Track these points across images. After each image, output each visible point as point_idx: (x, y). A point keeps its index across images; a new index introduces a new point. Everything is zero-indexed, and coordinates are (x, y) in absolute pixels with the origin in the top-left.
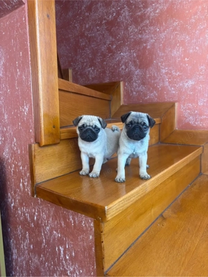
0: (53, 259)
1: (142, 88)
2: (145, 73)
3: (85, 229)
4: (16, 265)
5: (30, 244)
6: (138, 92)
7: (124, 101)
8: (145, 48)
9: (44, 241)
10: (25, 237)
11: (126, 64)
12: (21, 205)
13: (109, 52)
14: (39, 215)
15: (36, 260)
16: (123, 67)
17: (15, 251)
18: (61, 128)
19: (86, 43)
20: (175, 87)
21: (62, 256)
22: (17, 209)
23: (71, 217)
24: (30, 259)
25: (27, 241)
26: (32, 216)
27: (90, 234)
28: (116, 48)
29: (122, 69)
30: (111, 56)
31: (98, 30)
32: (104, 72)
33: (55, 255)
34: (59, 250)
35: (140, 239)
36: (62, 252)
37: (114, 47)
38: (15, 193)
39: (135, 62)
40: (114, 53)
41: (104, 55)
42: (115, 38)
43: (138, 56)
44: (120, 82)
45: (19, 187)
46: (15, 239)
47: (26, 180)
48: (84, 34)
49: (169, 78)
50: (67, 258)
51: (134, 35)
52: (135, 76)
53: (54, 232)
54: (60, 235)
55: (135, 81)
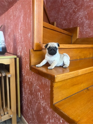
0: (36, 97)
1: (88, 30)
2: (91, 22)
3: (48, 86)
4: (24, 99)
5: (29, 91)
6: (86, 32)
7: (79, 36)
8: (92, 9)
9: (33, 90)
10: (27, 88)
11: (81, 18)
12: (26, 74)
13: (74, 13)
14: (32, 79)
16: (80, 20)
17: (24, 93)
18: (43, 44)
19: (63, 9)
21: (39, 96)
22: (25, 76)
23: (43, 80)
24: (29, 97)
25: (28, 89)
26: (30, 80)
28: (77, 11)
30: (75, 14)
31: (69, 2)
32: (70, 23)
33: (37, 96)
34: (38, 94)
37: (76, 10)
38: (25, 70)
39: (86, 17)
40: (76, 13)
41: (71, 15)
42: (77, 5)
43: (88, 14)
44: (77, 27)
45: (26, 67)
46: (24, 88)
47: (29, 65)
48: (62, 5)
50: (41, 97)
51: (87, 3)
52: (85, 24)
53: (37, 86)
54: (39, 88)
55: (85, 27)
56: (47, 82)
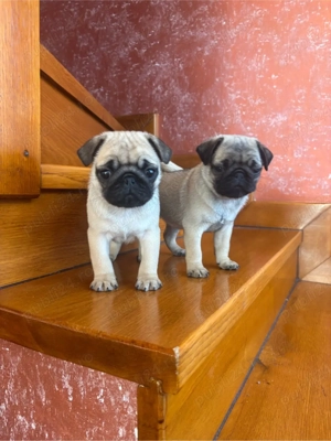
1: (193, 127)
6: (185, 133)
8: (200, 54)
11: (164, 83)
13: (134, 61)
16: (159, 88)
19: (90, 42)
20: (252, 125)
23: (66, 379)
28: (147, 54)
29: (157, 91)
30: (138, 67)
31: (113, 20)
32: (123, 97)
35: (230, 421)
37: (144, 51)
39: (181, 79)
40: (143, 62)
41: (123, 66)
42: (146, 35)
43: (187, 69)
44: (152, 115)
48: (86, 26)
49: (244, 109)
51: (181, 31)
52: (181, 105)
53: (20, 417)
54: (34, 426)
55: (181, 115)
56: (96, 390)
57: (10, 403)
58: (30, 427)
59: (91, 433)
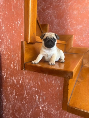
1: (58, 28)
2: (60, 21)
3: (54, 84)
4: (5, 107)
6: (55, 29)
9: (26, 93)
10: (13, 92)
11: (51, 16)
13: (43, 10)
14: (23, 80)
15: (19, 104)
16: (49, 18)
17: (5, 101)
20: (73, 28)
21: (37, 100)
22: (8, 79)
23: (45, 79)
24: (15, 103)
25: (14, 94)
26: (18, 81)
27: (57, 87)
28: (46, 8)
33: (32, 99)
36: (37, 98)
37: (45, 7)
39: (55, 15)
40: (45, 10)
41: (40, 11)
42: (46, 3)
43: (57, 13)
45: (10, 66)
46: (5, 94)
47: (16, 62)
50: (41, 100)
51: (55, 3)
53: (33, 88)
54: (36, 89)
55: (55, 25)
56: (52, 81)
57: (31, 85)
58: (36, 90)
59: (50, 90)
